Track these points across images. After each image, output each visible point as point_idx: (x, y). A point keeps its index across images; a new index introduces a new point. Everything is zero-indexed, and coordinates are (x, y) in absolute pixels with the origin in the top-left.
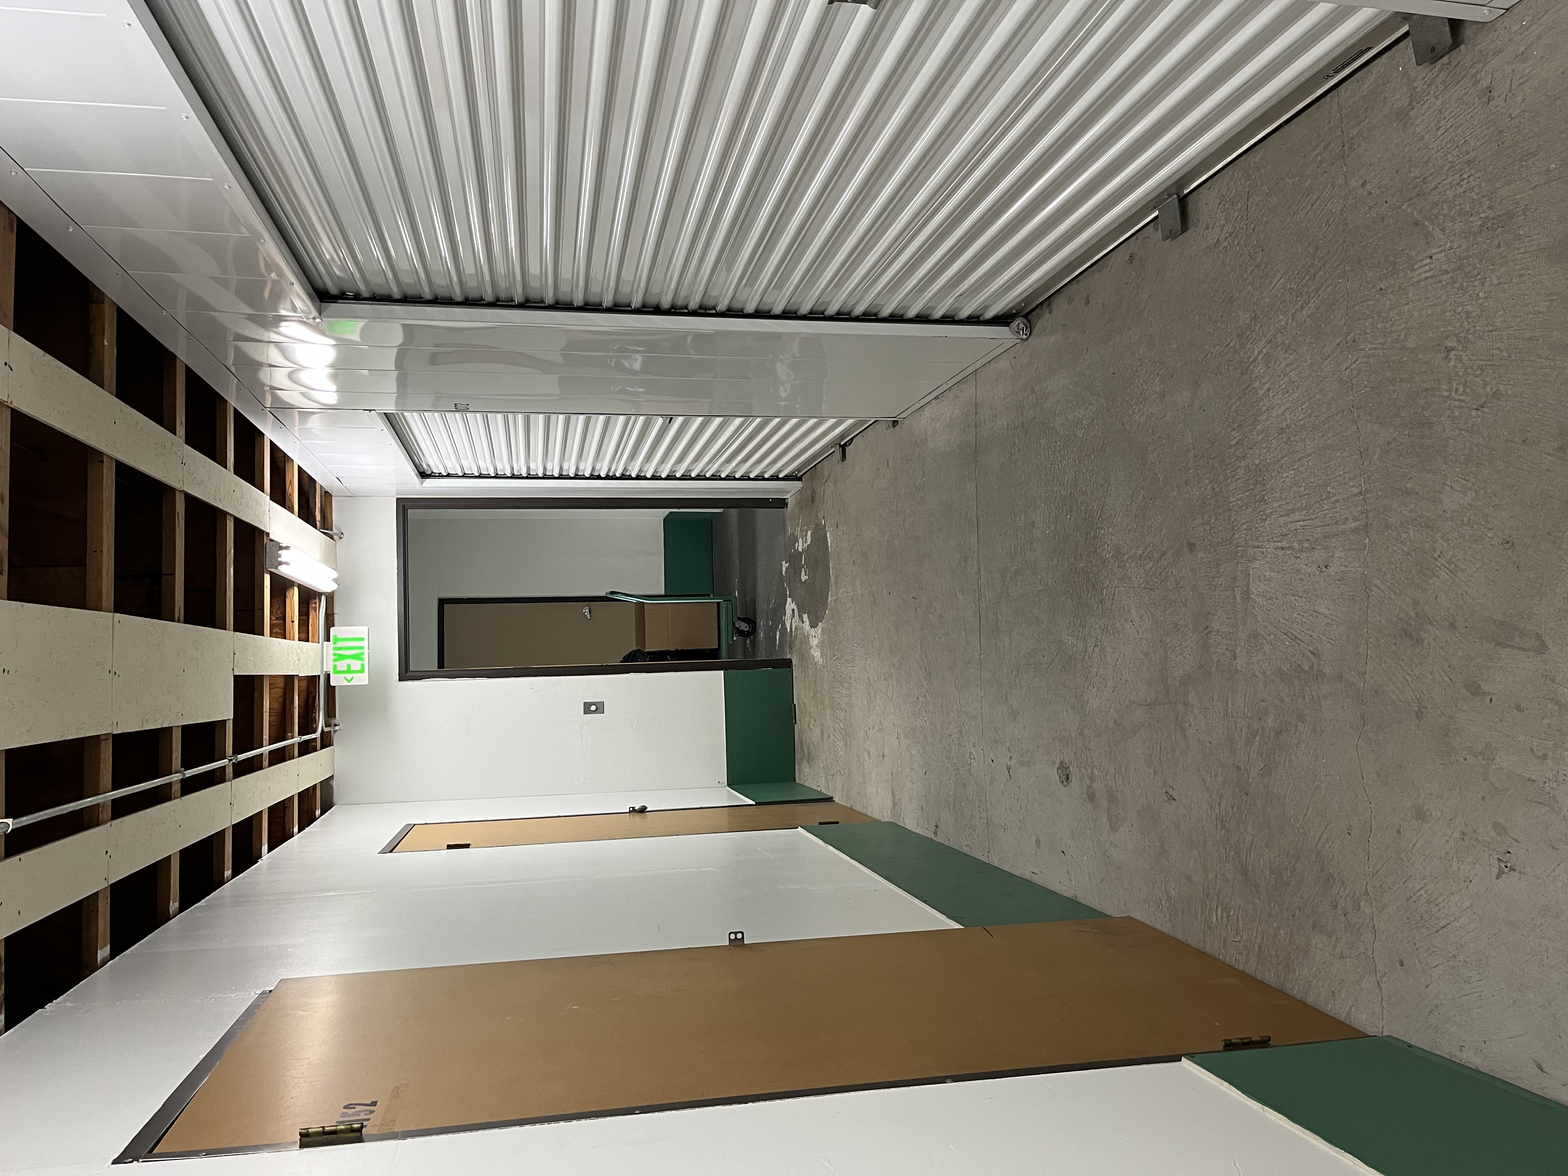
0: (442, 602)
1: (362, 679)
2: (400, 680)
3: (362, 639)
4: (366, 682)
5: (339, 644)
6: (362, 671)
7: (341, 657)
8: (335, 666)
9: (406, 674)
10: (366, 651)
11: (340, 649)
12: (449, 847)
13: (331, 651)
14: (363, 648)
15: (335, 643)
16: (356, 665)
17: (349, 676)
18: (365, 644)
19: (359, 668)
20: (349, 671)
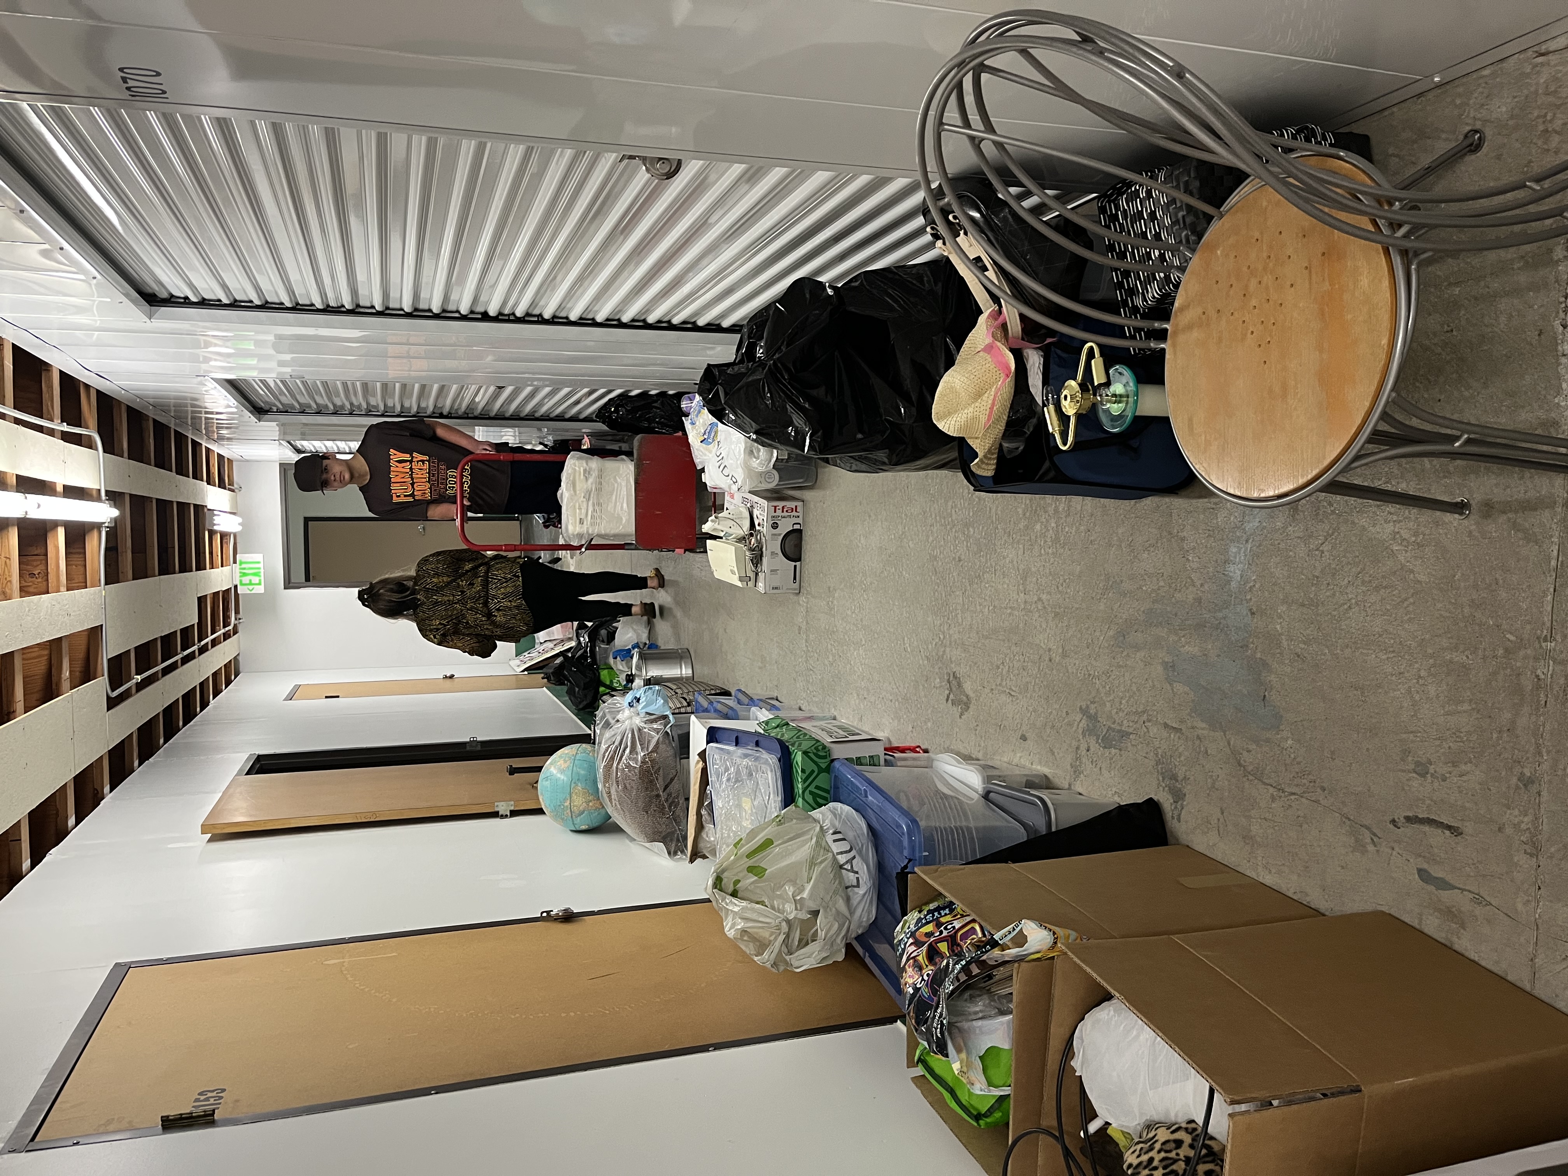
0: (307, 520)
1: (260, 589)
2: (285, 588)
3: (259, 563)
4: (262, 591)
5: (243, 566)
6: (259, 584)
7: (245, 574)
8: (241, 581)
9: (289, 584)
10: (262, 571)
11: (244, 569)
12: (327, 697)
13: (238, 571)
14: (259, 568)
15: (240, 565)
16: (256, 580)
17: (251, 587)
18: (261, 565)
19: (257, 582)
20: (250, 584)
